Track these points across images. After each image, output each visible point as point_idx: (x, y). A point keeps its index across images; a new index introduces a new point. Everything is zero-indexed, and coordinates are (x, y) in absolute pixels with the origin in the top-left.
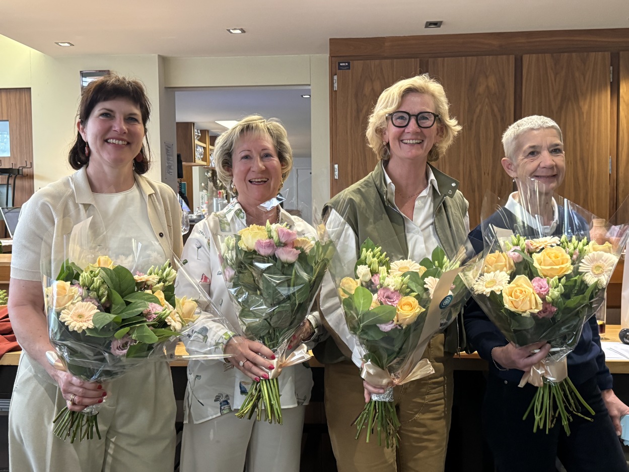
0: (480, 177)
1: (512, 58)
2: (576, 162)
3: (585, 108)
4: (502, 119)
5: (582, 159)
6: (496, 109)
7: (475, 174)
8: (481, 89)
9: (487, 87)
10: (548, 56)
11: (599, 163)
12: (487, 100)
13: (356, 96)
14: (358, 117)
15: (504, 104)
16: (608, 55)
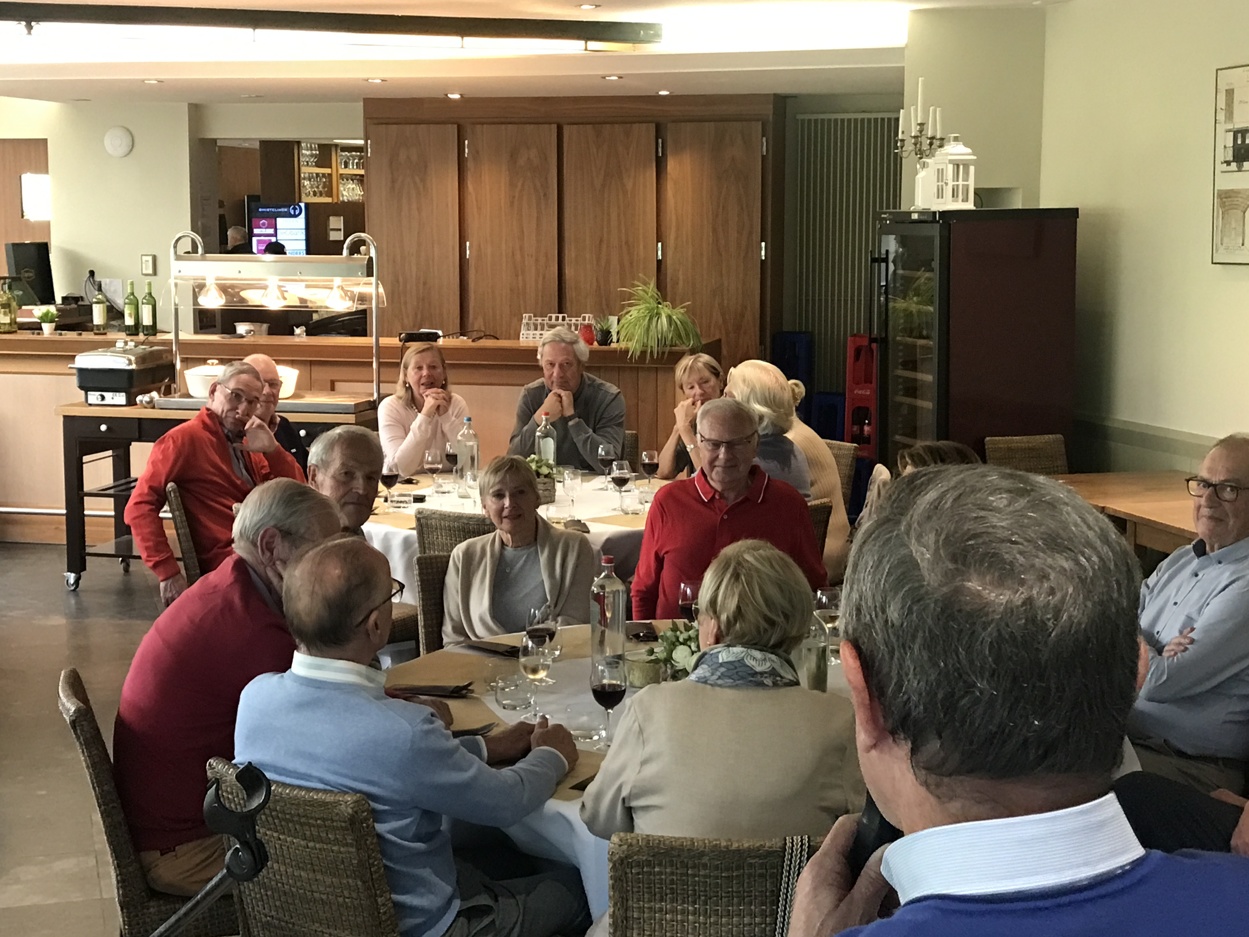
0: (523, 256)
1: (554, 127)
2: (621, 246)
3: (629, 186)
4: (545, 195)
5: (627, 243)
6: (538, 184)
7: (518, 257)
8: (522, 161)
9: (529, 159)
10: (589, 127)
11: (645, 247)
12: (529, 174)
13: (391, 163)
14: (393, 188)
15: (546, 178)
16: (652, 127)
